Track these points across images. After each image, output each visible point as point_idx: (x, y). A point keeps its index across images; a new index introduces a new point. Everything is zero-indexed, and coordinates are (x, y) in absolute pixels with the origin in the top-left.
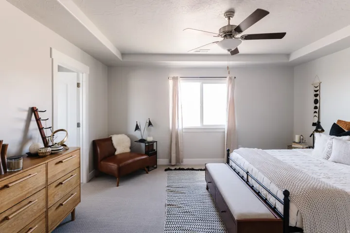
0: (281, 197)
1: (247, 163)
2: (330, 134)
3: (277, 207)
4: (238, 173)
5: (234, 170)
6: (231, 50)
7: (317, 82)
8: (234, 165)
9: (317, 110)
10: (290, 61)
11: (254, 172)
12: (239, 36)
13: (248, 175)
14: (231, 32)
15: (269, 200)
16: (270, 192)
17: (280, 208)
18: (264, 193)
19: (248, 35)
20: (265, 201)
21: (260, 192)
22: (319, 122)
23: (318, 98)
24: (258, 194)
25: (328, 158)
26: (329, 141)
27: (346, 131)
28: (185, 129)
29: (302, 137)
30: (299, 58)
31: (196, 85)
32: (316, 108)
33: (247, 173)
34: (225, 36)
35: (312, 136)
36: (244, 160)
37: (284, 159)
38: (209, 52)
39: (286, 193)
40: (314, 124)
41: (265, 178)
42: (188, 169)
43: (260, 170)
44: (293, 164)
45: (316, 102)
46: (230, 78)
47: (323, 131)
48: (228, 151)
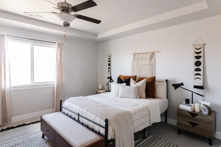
0: (103, 124)
1: (78, 107)
2: (117, 83)
3: (100, 131)
4: (70, 117)
5: (67, 115)
6: (67, 22)
7: (109, 53)
8: (66, 111)
9: (110, 70)
10: (97, 38)
11: (84, 113)
12: (73, 13)
13: (79, 116)
14: (68, 8)
15: (95, 129)
16: (95, 123)
17: (103, 131)
18: (91, 125)
19: (80, 15)
20: (93, 130)
21: (89, 125)
22: (111, 77)
23: (110, 63)
24: (87, 127)
25: (118, 96)
26: (117, 87)
27: (123, 81)
28: (14, 87)
29: (103, 86)
30: (102, 38)
31: (27, 46)
32: (109, 68)
33: (79, 115)
34: (63, 10)
35: (108, 85)
36: (75, 106)
37: (98, 100)
38: (41, 19)
39: (106, 121)
40: (108, 78)
41: (92, 115)
42: (18, 127)
43: (88, 111)
44: (104, 102)
45: (109, 65)
46: (59, 44)
47: (113, 81)
48: (61, 101)
